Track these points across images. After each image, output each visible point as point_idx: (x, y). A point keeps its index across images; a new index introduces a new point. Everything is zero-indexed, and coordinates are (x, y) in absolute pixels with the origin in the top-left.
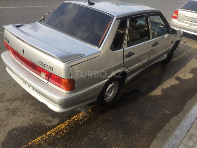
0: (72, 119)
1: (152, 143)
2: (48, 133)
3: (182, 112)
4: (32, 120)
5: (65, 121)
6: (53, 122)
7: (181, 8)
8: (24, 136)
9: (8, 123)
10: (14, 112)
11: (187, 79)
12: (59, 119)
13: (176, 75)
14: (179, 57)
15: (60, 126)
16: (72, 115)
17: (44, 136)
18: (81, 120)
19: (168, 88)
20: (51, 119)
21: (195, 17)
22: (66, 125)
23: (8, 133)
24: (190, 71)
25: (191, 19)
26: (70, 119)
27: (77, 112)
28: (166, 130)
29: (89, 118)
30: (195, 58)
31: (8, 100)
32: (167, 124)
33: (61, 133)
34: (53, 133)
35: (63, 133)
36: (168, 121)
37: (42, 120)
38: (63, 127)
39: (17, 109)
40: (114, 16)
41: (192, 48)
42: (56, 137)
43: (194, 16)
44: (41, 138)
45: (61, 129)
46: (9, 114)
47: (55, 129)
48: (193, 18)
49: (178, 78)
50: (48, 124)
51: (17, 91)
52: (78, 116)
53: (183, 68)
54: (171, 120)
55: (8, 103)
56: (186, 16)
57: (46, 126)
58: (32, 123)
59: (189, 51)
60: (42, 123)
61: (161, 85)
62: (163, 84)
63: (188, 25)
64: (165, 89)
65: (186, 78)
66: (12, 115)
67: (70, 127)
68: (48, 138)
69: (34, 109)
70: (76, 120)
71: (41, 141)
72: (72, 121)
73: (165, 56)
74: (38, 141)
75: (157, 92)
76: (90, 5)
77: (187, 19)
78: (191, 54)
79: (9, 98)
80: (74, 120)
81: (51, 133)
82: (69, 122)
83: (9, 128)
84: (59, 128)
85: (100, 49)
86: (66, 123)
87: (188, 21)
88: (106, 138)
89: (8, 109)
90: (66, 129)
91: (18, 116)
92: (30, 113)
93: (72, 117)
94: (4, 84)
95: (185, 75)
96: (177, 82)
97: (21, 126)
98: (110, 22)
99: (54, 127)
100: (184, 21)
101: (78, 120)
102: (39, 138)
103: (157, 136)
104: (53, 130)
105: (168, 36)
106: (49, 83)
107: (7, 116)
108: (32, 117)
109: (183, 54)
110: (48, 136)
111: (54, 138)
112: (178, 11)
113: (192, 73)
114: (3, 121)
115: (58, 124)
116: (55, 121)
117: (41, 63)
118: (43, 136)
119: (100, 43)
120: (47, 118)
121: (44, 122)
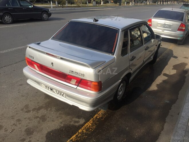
0: (94, 117)
1: (164, 126)
2: (80, 131)
3: (178, 100)
4: (61, 123)
5: (90, 120)
6: (80, 122)
7: (153, 17)
8: (60, 136)
9: (43, 128)
10: (43, 118)
11: (173, 75)
12: (84, 119)
13: (163, 72)
14: (160, 57)
15: (87, 124)
16: (93, 114)
17: (78, 134)
18: (102, 118)
19: (161, 83)
20: (77, 120)
21: (166, 24)
22: (91, 122)
23: (46, 137)
24: (173, 68)
25: (163, 25)
26: (93, 118)
27: (97, 111)
28: (171, 116)
29: (108, 115)
30: (173, 57)
31: (34, 110)
32: (170, 111)
33: (90, 129)
34: (84, 131)
35: (92, 129)
36: (170, 109)
37: (71, 122)
38: (90, 125)
39: (45, 116)
40: (119, 29)
41: (167, 49)
42: (88, 133)
43: (165, 22)
44: (76, 136)
45: (88, 126)
46: (40, 121)
47: (84, 127)
48: (165, 24)
49: (165, 75)
50: (77, 124)
51: (38, 101)
52: (98, 114)
53: (166, 67)
54: (172, 108)
55: (34, 112)
56: (159, 23)
57: (76, 126)
58: (62, 125)
59: (166, 52)
60: (71, 124)
61: (154, 82)
62: (156, 80)
63: (161, 31)
64: (159, 84)
65: (171, 74)
66: (43, 121)
67: (96, 124)
68: (82, 135)
69: (60, 114)
70: (98, 118)
71: (77, 138)
72: (95, 119)
73: (152, 57)
74: (74, 138)
75: (154, 87)
76: (95, 21)
77: (160, 25)
78: (168, 54)
79: (33, 107)
80: (96, 118)
81: (82, 131)
82: (93, 120)
83: (45, 132)
84: (87, 126)
85: (114, 56)
86: (91, 121)
87: (161, 27)
88: (128, 128)
89: (37, 117)
90: (93, 126)
91: (48, 121)
92: (58, 117)
93: (94, 116)
94: (23, 97)
95: (170, 71)
96: (166, 78)
97: (55, 129)
98: (117, 34)
99: (83, 125)
100: (158, 27)
101: (99, 118)
102: (74, 136)
103: (166, 120)
104: (82, 128)
105: (154, 40)
106: (78, 88)
107: (39, 122)
108: (61, 120)
109: (163, 55)
110: (80, 133)
111: (86, 134)
112: (151, 19)
113: (175, 69)
114: (37, 127)
115: (85, 123)
116: (82, 121)
117: (72, 72)
118: (76, 134)
119: (113, 51)
120: (73, 119)
121: (72, 123)
